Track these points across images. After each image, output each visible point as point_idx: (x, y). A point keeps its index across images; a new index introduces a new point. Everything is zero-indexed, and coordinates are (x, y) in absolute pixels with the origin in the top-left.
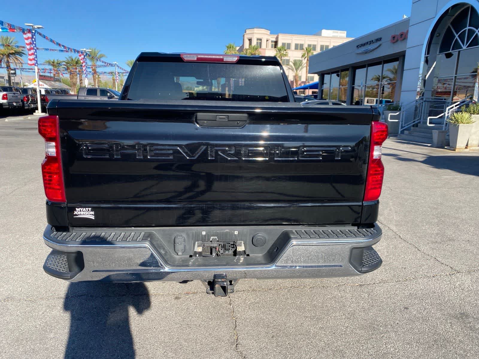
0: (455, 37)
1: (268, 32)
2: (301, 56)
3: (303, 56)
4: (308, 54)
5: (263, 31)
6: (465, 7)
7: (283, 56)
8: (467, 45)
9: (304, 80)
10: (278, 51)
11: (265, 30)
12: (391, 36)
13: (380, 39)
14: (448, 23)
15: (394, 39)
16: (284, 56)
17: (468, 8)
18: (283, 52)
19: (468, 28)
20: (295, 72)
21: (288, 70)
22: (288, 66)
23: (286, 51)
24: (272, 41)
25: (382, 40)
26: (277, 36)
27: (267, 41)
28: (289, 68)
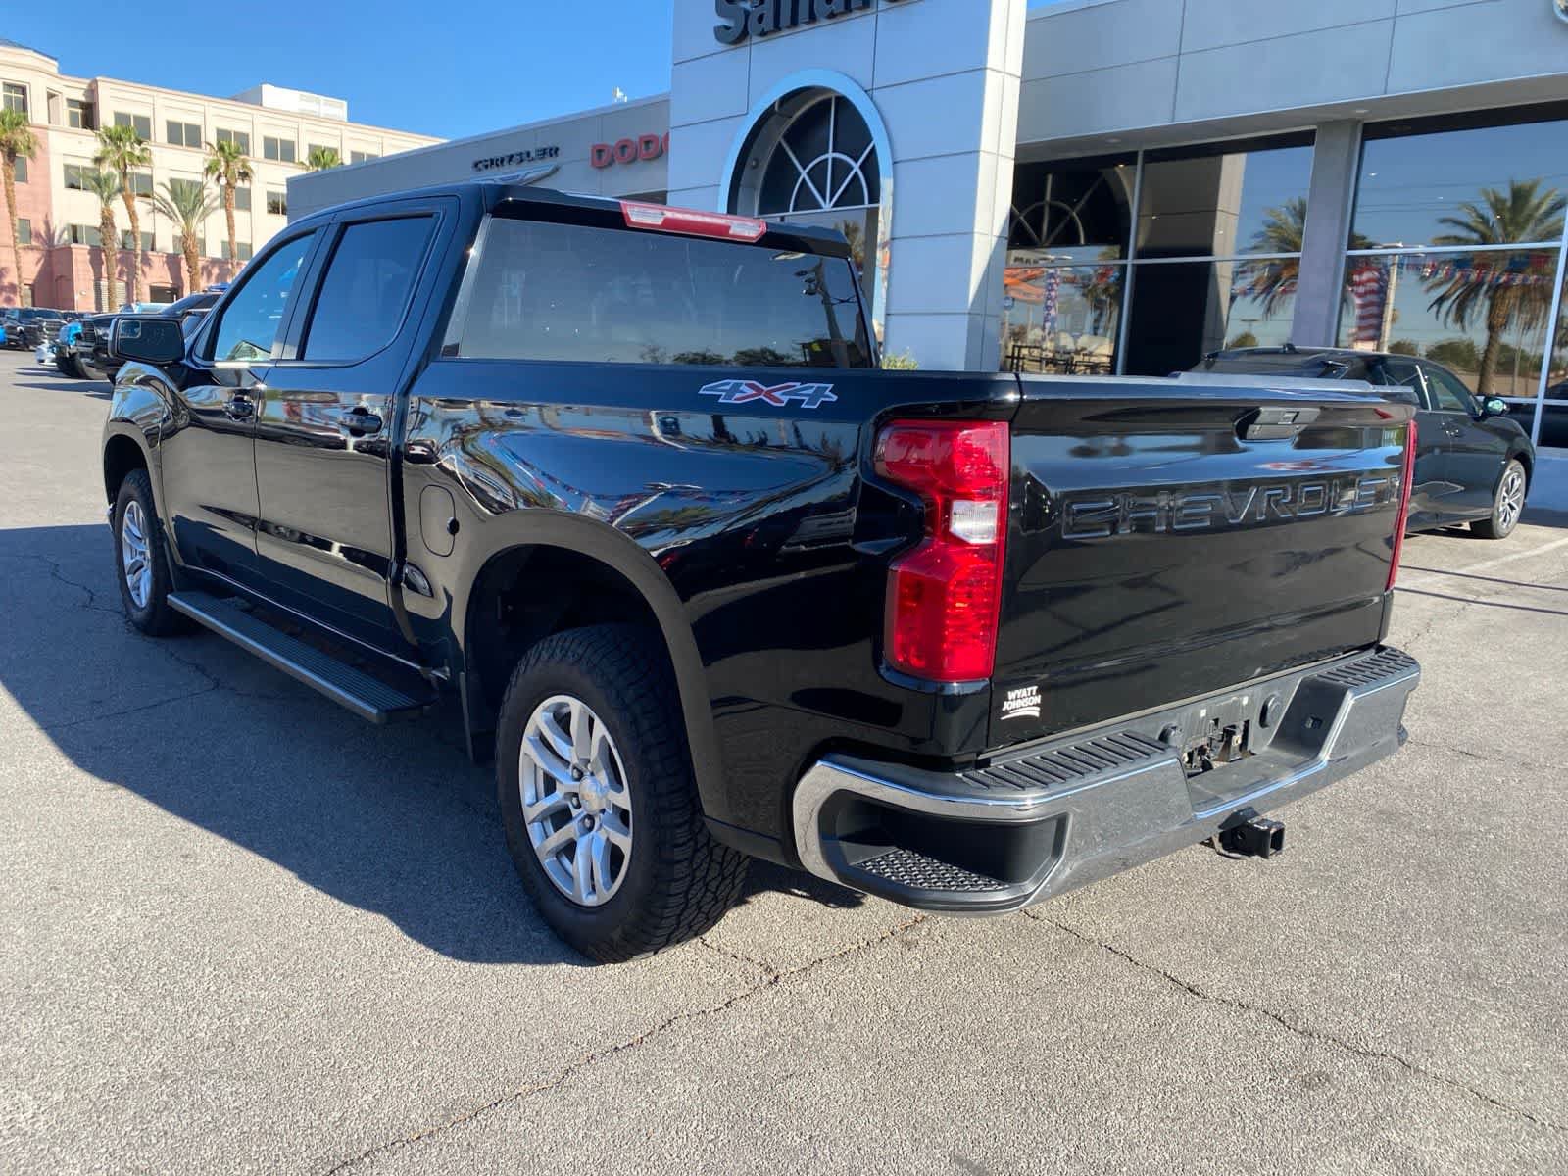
0: (799, 175)
1: (53, 66)
2: (202, 170)
3: (209, 170)
4: (228, 166)
5: (30, 58)
6: (820, 98)
7: (133, 164)
8: (835, 199)
9: (218, 254)
10: (108, 141)
11: (36, 55)
12: (590, 149)
13: (553, 152)
14: (778, 135)
15: (600, 157)
16: (136, 161)
17: (827, 102)
18: (129, 149)
19: (830, 155)
20: (183, 223)
21: (151, 214)
22: (150, 200)
23: (143, 146)
24: (71, 102)
25: (559, 152)
26: (90, 85)
27: (51, 96)
28: (155, 209)
